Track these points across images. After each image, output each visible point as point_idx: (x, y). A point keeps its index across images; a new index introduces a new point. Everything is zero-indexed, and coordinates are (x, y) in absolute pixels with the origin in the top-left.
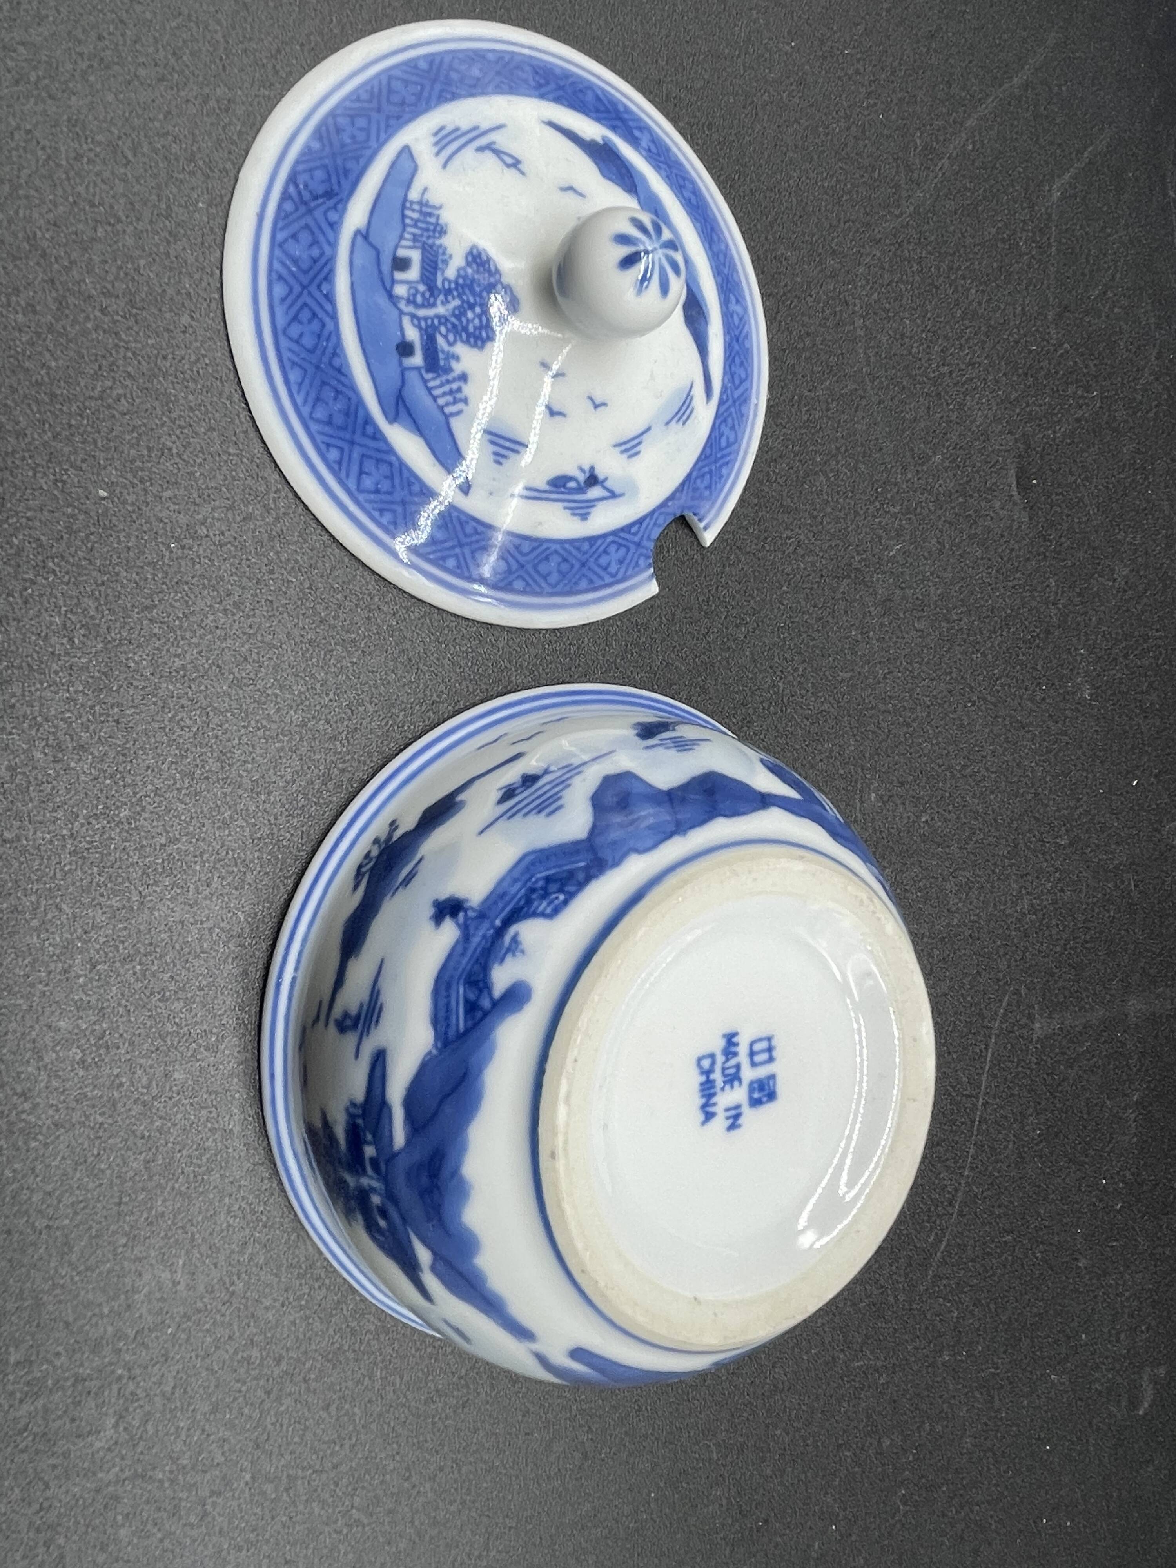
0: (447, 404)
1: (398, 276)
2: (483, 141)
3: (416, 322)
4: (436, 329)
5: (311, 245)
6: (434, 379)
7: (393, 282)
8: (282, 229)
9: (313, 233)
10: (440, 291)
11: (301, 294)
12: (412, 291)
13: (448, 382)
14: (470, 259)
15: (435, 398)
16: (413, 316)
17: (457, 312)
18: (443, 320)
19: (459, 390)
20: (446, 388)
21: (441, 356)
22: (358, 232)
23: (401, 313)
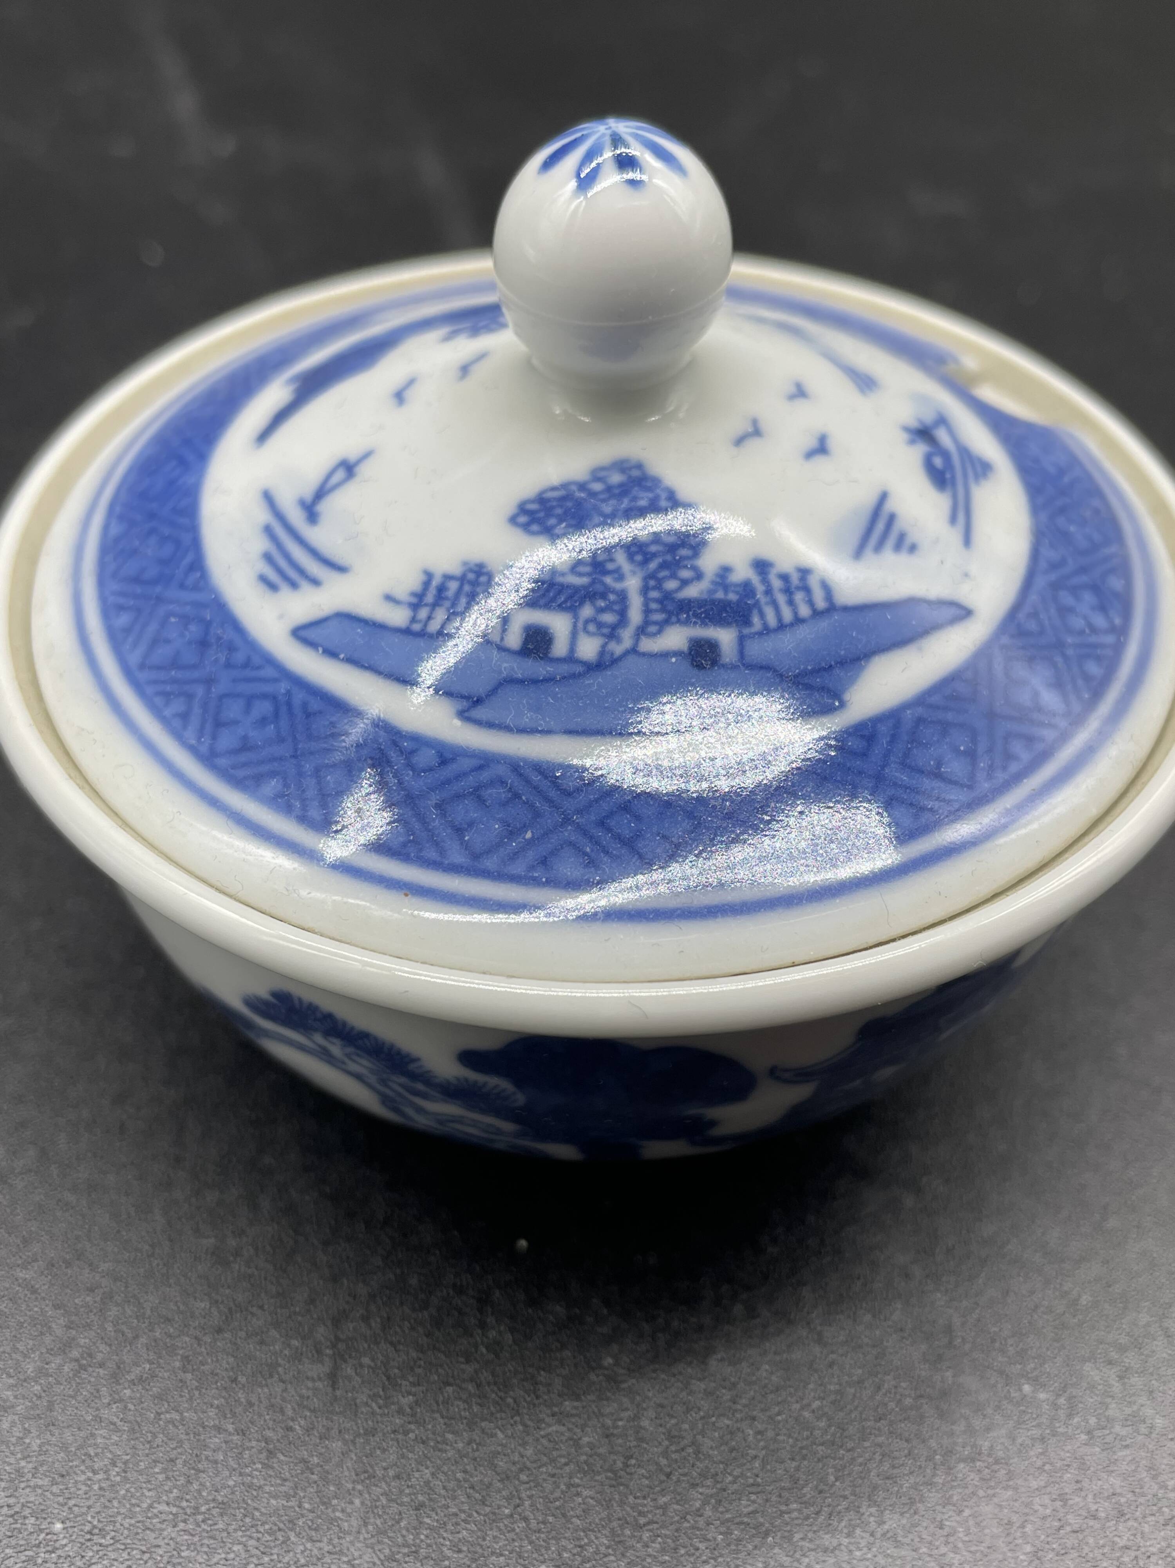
0: (811, 603)
1: (560, 648)
2: (296, 517)
3: (653, 629)
4: (667, 596)
5: (481, 800)
6: (762, 615)
7: (571, 658)
8: (442, 852)
9: (459, 797)
10: (593, 582)
11: (579, 827)
12: (592, 628)
13: (769, 592)
14: (535, 527)
15: (798, 621)
16: (641, 631)
17: (639, 558)
18: (652, 583)
19: (785, 578)
20: (781, 599)
21: (720, 595)
22: (463, 715)
23: (634, 651)
